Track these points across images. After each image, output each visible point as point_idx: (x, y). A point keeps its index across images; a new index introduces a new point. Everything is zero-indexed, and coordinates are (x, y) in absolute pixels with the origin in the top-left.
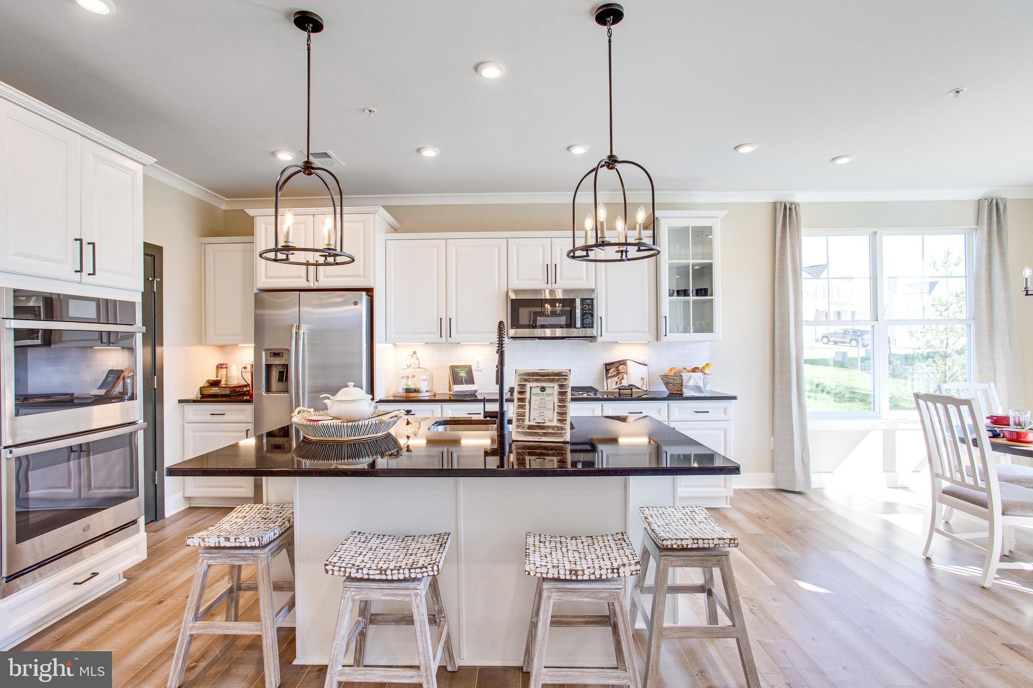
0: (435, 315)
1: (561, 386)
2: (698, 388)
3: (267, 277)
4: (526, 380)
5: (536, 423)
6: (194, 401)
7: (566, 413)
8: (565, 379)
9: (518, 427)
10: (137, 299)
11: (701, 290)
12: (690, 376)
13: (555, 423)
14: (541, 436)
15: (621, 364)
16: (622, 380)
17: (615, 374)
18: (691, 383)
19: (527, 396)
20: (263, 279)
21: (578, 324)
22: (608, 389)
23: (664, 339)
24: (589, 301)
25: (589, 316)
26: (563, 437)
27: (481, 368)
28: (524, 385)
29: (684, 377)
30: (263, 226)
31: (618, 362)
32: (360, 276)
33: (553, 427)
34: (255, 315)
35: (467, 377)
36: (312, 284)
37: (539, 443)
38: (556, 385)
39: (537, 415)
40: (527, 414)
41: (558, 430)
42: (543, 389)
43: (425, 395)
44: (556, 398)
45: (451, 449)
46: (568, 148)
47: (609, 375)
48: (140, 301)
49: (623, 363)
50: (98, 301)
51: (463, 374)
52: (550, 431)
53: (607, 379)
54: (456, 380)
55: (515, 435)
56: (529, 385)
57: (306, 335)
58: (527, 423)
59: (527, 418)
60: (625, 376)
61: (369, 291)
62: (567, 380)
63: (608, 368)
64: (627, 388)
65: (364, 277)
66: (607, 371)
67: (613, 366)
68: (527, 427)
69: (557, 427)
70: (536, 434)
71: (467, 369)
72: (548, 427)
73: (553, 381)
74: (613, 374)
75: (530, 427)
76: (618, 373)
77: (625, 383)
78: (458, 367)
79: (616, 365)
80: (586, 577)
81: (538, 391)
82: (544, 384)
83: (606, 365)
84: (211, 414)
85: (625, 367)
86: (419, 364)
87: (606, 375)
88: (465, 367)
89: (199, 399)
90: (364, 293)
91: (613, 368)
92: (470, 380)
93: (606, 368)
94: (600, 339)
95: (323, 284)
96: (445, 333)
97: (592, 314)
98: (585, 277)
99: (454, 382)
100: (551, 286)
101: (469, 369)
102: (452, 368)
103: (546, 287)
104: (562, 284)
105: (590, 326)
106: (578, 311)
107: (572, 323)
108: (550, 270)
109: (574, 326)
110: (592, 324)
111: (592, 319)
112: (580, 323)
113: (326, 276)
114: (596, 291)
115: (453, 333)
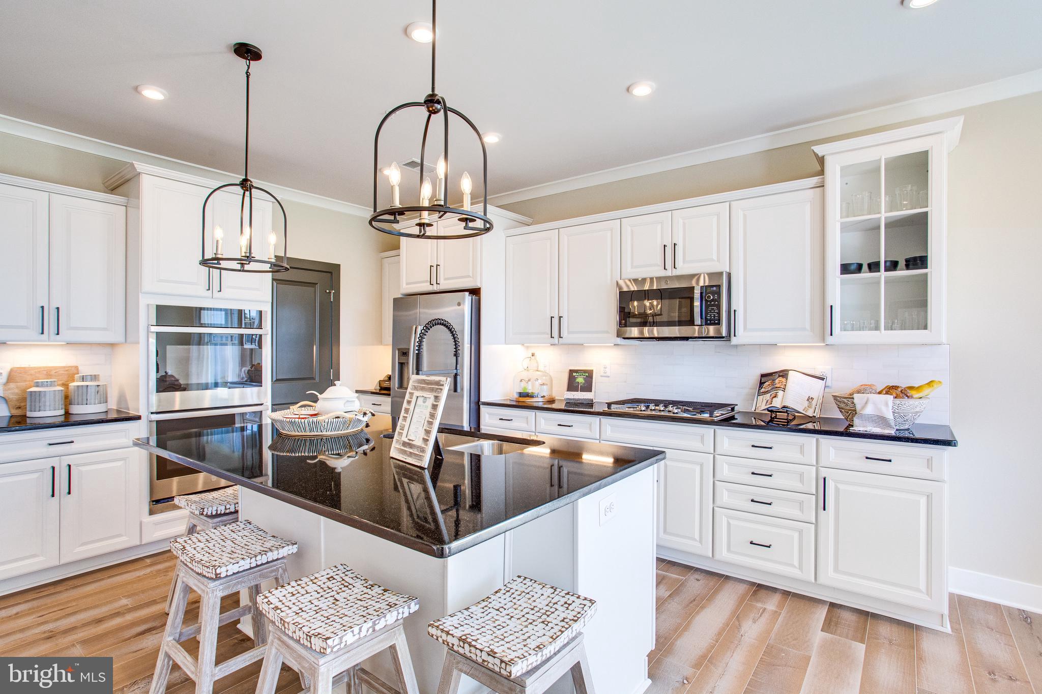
0: (546, 313)
1: (436, 398)
2: (882, 420)
3: (407, 284)
6: (373, 393)
9: (397, 442)
11: (915, 259)
12: (868, 400)
14: (408, 456)
15: (781, 376)
16: (774, 399)
17: (769, 389)
18: (869, 410)
19: (412, 406)
20: (404, 285)
21: (698, 320)
22: (755, 410)
23: (829, 339)
24: (715, 288)
25: (715, 308)
26: (421, 461)
27: (608, 374)
29: (855, 401)
31: (779, 372)
32: (469, 276)
33: (417, 447)
34: (394, 315)
35: (584, 384)
36: (435, 288)
38: (432, 397)
39: (414, 431)
40: (406, 428)
42: (425, 400)
43: (538, 401)
44: (428, 412)
45: (562, 463)
46: (628, 90)
47: (763, 390)
49: (784, 374)
50: (226, 310)
51: (580, 380)
53: (758, 396)
54: (572, 386)
58: (403, 438)
59: (405, 432)
60: (780, 393)
61: (476, 292)
63: (764, 380)
64: (781, 410)
65: (473, 278)
66: (761, 384)
67: (770, 377)
69: (421, 448)
71: (587, 374)
73: (432, 390)
74: (766, 390)
76: (774, 388)
77: (777, 403)
78: (577, 371)
79: (774, 377)
81: (420, 401)
82: (425, 395)
83: (763, 375)
84: (373, 404)
85: (784, 380)
86: (536, 367)
87: (759, 390)
88: (585, 371)
89: (378, 391)
90: (467, 294)
91: (769, 381)
92: (588, 387)
93: (761, 380)
94: (734, 340)
95: (442, 287)
96: (555, 334)
97: (719, 307)
98: (715, 257)
99: (568, 390)
100: (669, 273)
101: (589, 375)
102: (571, 372)
103: (663, 273)
104: (683, 268)
105: (716, 322)
106: (697, 303)
107: (688, 318)
108: (670, 251)
109: (691, 322)
110: (719, 320)
111: (719, 313)
112: (701, 318)
113: (445, 279)
114: (729, 275)
115: (564, 333)
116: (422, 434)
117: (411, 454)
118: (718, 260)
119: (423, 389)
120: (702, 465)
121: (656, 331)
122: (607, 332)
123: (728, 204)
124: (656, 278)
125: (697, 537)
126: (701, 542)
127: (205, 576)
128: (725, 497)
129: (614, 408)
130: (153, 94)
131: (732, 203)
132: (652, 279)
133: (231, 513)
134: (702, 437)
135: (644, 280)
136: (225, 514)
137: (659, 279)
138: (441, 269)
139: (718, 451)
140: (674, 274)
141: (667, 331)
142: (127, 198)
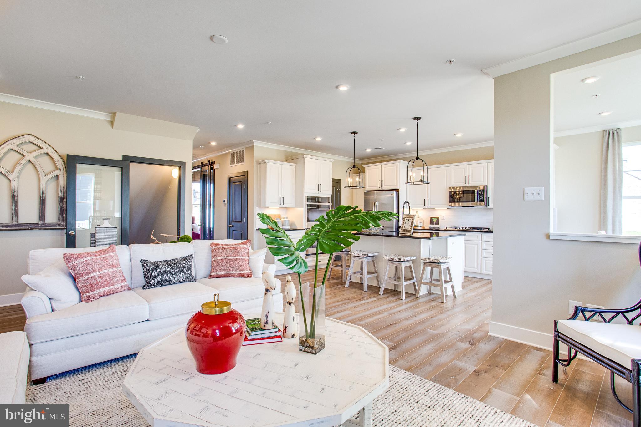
0: (423, 197)
1: (413, 219)
3: (368, 187)
4: (405, 217)
9: (401, 230)
10: (330, 196)
13: (409, 229)
19: (405, 222)
21: (476, 200)
24: (482, 190)
27: (445, 219)
30: (367, 170)
32: (394, 185)
33: (409, 230)
34: (364, 198)
36: (381, 189)
38: (411, 219)
39: (406, 227)
40: (404, 227)
42: (409, 220)
43: (419, 228)
44: (411, 222)
48: (331, 197)
51: (435, 221)
54: (432, 223)
56: (406, 219)
57: (377, 205)
58: (404, 229)
59: (404, 228)
61: (397, 190)
65: (396, 186)
70: (405, 232)
72: (407, 230)
73: (411, 218)
78: (433, 218)
80: (394, 260)
81: (407, 220)
82: (409, 219)
86: (418, 216)
88: (436, 218)
90: (395, 191)
92: (437, 223)
94: (488, 207)
95: (383, 188)
96: (426, 205)
97: (483, 196)
98: (482, 180)
99: (431, 224)
100: (467, 185)
101: (438, 219)
102: (431, 218)
103: (464, 185)
104: (472, 183)
105: (482, 201)
106: (476, 195)
107: (473, 200)
108: (467, 178)
109: (474, 201)
110: (483, 200)
111: (483, 198)
112: (478, 200)
113: (385, 186)
114: (487, 186)
115: (429, 204)
116: (410, 227)
117: (407, 232)
118: (483, 181)
119: (408, 218)
120: (477, 245)
121: (461, 204)
122: (445, 204)
123: (487, 163)
124: (462, 187)
125: (476, 267)
126: (477, 268)
127: (363, 257)
128: (484, 254)
129: (448, 229)
130: (319, 139)
131: (488, 163)
132: (460, 187)
133: (348, 252)
134: (477, 236)
135: (457, 187)
136: (347, 252)
137: (463, 187)
138: (383, 182)
139: (482, 240)
140: (468, 186)
141: (465, 204)
142: (295, 164)
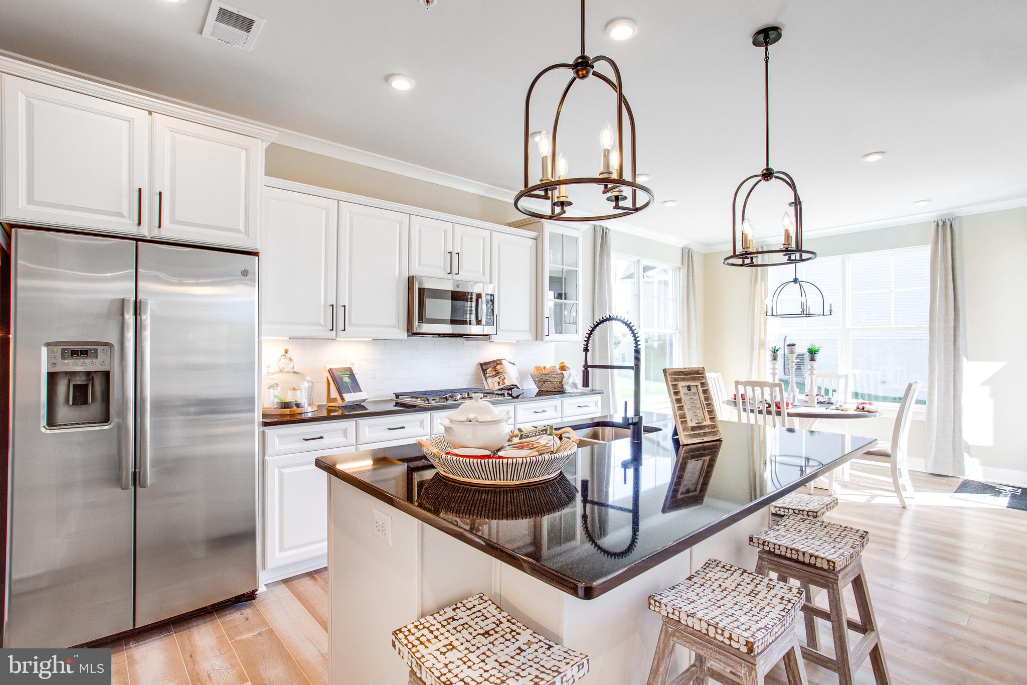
0: (323, 300)
1: (702, 384)
2: (575, 385)
4: (675, 379)
5: (696, 423)
7: (713, 410)
8: (703, 377)
9: (684, 430)
12: (570, 374)
13: (707, 422)
14: (702, 437)
15: (498, 364)
16: (503, 380)
17: (494, 374)
18: (571, 380)
21: (484, 321)
23: (546, 338)
26: (716, 435)
28: (676, 385)
31: (494, 361)
32: (238, 231)
33: (708, 427)
35: (351, 383)
37: (702, 444)
38: (698, 384)
39: (693, 416)
41: (712, 428)
42: (690, 388)
44: (702, 396)
47: (488, 375)
49: (498, 362)
51: (346, 379)
52: (707, 430)
53: (486, 380)
55: (685, 439)
56: (679, 385)
58: (689, 424)
60: (505, 376)
62: (704, 378)
63: (484, 367)
66: (484, 371)
67: (489, 366)
68: (690, 428)
69: (711, 425)
70: (698, 435)
71: (349, 372)
72: (705, 427)
73: (695, 379)
74: (492, 375)
75: (693, 429)
76: (498, 373)
77: (506, 383)
78: (338, 370)
79: (492, 365)
81: (687, 390)
82: (690, 383)
83: (482, 365)
85: (502, 366)
86: (293, 368)
87: (485, 376)
88: (346, 370)
91: (489, 368)
92: (356, 388)
93: (482, 368)
95: (169, 234)
97: (493, 311)
98: (481, 272)
101: (352, 374)
102: (332, 370)
104: (464, 275)
116: (707, 417)
118: (484, 274)
122: (398, 326)
123: (489, 232)
138: (165, 204)
